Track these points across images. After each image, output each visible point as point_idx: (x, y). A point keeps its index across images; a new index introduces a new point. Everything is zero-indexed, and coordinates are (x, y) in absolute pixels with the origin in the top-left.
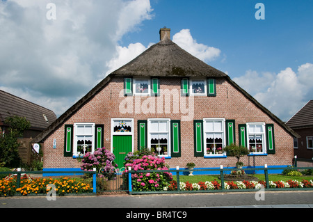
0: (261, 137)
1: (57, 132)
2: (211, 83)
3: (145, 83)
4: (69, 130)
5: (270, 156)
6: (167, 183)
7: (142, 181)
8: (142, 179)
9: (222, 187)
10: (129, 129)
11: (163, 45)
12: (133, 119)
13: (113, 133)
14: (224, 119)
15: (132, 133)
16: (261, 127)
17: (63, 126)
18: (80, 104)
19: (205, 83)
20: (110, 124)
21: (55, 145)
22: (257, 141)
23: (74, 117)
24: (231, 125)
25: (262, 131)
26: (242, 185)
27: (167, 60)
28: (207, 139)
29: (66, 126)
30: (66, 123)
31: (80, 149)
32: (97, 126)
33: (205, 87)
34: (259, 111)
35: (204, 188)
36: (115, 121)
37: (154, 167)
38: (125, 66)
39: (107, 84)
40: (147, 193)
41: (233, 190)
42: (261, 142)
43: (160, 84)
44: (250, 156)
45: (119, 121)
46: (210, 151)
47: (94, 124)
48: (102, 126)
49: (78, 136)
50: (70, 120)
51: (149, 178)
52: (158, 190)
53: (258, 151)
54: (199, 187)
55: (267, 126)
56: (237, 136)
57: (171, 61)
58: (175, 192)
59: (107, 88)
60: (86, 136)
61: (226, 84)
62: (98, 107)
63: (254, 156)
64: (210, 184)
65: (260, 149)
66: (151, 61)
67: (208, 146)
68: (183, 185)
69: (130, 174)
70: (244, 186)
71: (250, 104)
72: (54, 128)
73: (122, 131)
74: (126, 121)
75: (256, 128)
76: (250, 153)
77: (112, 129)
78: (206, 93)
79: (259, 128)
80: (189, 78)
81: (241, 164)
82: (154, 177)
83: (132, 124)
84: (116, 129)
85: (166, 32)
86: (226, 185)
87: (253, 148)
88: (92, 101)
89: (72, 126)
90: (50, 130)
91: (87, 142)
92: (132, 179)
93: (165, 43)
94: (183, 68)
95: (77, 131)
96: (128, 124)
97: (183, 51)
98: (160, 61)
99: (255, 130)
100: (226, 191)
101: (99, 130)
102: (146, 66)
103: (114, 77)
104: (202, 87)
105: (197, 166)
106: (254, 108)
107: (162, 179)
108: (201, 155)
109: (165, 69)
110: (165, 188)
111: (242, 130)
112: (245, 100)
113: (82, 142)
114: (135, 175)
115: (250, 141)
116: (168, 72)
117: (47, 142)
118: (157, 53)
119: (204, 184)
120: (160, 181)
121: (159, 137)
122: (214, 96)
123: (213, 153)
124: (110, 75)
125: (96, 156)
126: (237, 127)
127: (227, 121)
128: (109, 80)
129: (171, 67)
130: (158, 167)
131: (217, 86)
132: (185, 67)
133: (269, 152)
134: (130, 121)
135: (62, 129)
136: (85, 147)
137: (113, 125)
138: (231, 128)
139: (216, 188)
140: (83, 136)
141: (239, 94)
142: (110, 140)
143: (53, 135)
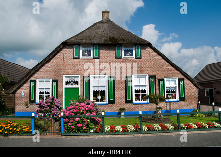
0: (175, 89)
1: (24, 86)
2: (138, 49)
3: (89, 49)
4: (33, 84)
5: (181, 102)
6: (94, 126)
7: (73, 125)
8: (72, 122)
9: (141, 129)
10: (76, 83)
11: (103, 22)
12: (79, 76)
13: (65, 86)
14: (148, 75)
15: (79, 86)
16: (175, 81)
17: (29, 81)
18: (41, 65)
19: (134, 49)
20: (63, 79)
21: (23, 95)
22: (172, 92)
23: (36, 75)
24: (153, 80)
25: (175, 84)
26: (158, 128)
27: (105, 33)
28: (135, 90)
29: (31, 81)
30: (31, 79)
31: (41, 98)
32: (53, 81)
33: (134, 51)
34: (174, 69)
35: (125, 131)
36: (66, 77)
37: (83, 113)
38: (74, 37)
39: (60, 50)
40: (76, 134)
41: (150, 132)
42: (175, 92)
43: (100, 49)
44: (167, 102)
45: (69, 77)
46: (137, 99)
47: (51, 79)
48: (57, 81)
49: (40, 88)
50: (34, 77)
51: (78, 122)
52: (86, 132)
53: (173, 99)
54: (121, 130)
55: (179, 80)
56: (157, 87)
57: (108, 33)
58: (101, 134)
59: (60, 53)
60: (46, 88)
61: (149, 49)
62: (54, 67)
63: (170, 102)
64: (130, 127)
65: (174, 97)
66: (94, 33)
67: (136, 95)
68: (107, 128)
69: (62, 119)
70: (160, 128)
71: (167, 64)
72: (22, 82)
73: (72, 85)
74: (74, 77)
75: (171, 82)
76: (167, 100)
77: (64, 83)
78: (134, 56)
79: (174, 82)
80: (121, 45)
81: (160, 108)
82: (83, 121)
83: (79, 80)
84: (67, 83)
85: (106, 14)
86: (145, 128)
87: (169, 97)
88: (50, 62)
89: (35, 81)
90: (19, 84)
91: (46, 93)
92: (64, 123)
93: (105, 21)
94: (117, 37)
95: (39, 85)
96: (76, 79)
97: (118, 26)
98: (100, 33)
99: (170, 83)
100: (145, 133)
101: (55, 84)
102: (90, 36)
103: (65, 45)
104: (131, 51)
105: (127, 110)
106: (170, 67)
107: (90, 123)
108: (131, 102)
109: (103, 39)
110: (92, 131)
111: (161, 83)
112: (163, 61)
113: (43, 93)
114: (67, 120)
115: (167, 91)
116: (105, 40)
117: (17, 93)
118: (99, 28)
119: (126, 127)
120: (88, 125)
121: (99, 89)
122: (140, 58)
123: (140, 101)
124: (63, 43)
125: (46, 103)
126: (157, 81)
127: (150, 77)
128: (62, 47)
129: (108, 37)
130: (87, 112)
131: (142, 50)
132: (118, 37)
133: (181, 99)
134: (78, 77)
135: (28, 84)
136: (44, 96)
137: (65, 80)
138: (153, 82)
139: (136, 131)
140: (43, 88)
141: (159, 57)
142: (63, 91)
143: (22, 88)
